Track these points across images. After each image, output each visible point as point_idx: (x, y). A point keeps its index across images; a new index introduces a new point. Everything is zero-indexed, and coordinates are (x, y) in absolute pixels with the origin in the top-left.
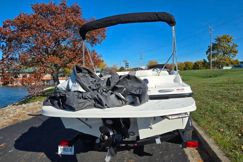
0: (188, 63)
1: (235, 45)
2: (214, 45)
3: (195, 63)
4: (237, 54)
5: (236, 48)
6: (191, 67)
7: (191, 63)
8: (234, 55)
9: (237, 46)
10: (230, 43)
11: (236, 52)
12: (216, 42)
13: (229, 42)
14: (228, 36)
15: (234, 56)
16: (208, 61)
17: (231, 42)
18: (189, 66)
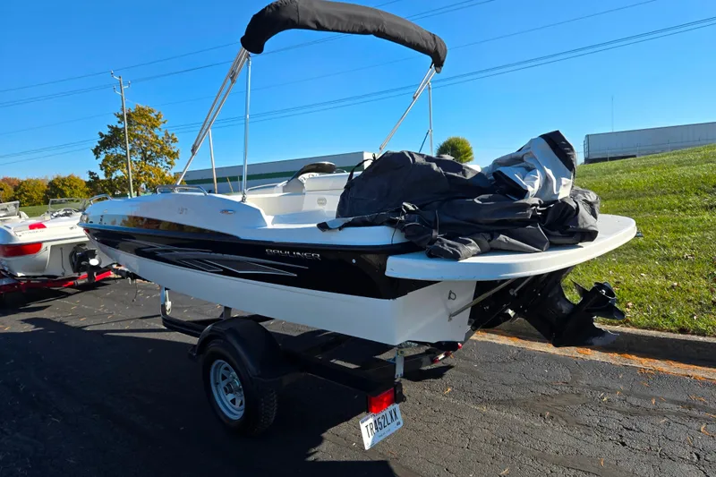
0: (24, 184)
1: (169, 138)
2: (115, 131)
3: (52, 184)
4: (175, 161)
5: (173, 145)
6: (35, 196)
7: (36, 183)
8: (168, 163)
9: (175, 140)
10: (156, 130)
11: (173, 155)
12: (119, 122)
13: (153, 127)
14: (151, 111)
15: (170, 166)
16: (102, 176)
17: (160, 129)
18: (28, 191)
